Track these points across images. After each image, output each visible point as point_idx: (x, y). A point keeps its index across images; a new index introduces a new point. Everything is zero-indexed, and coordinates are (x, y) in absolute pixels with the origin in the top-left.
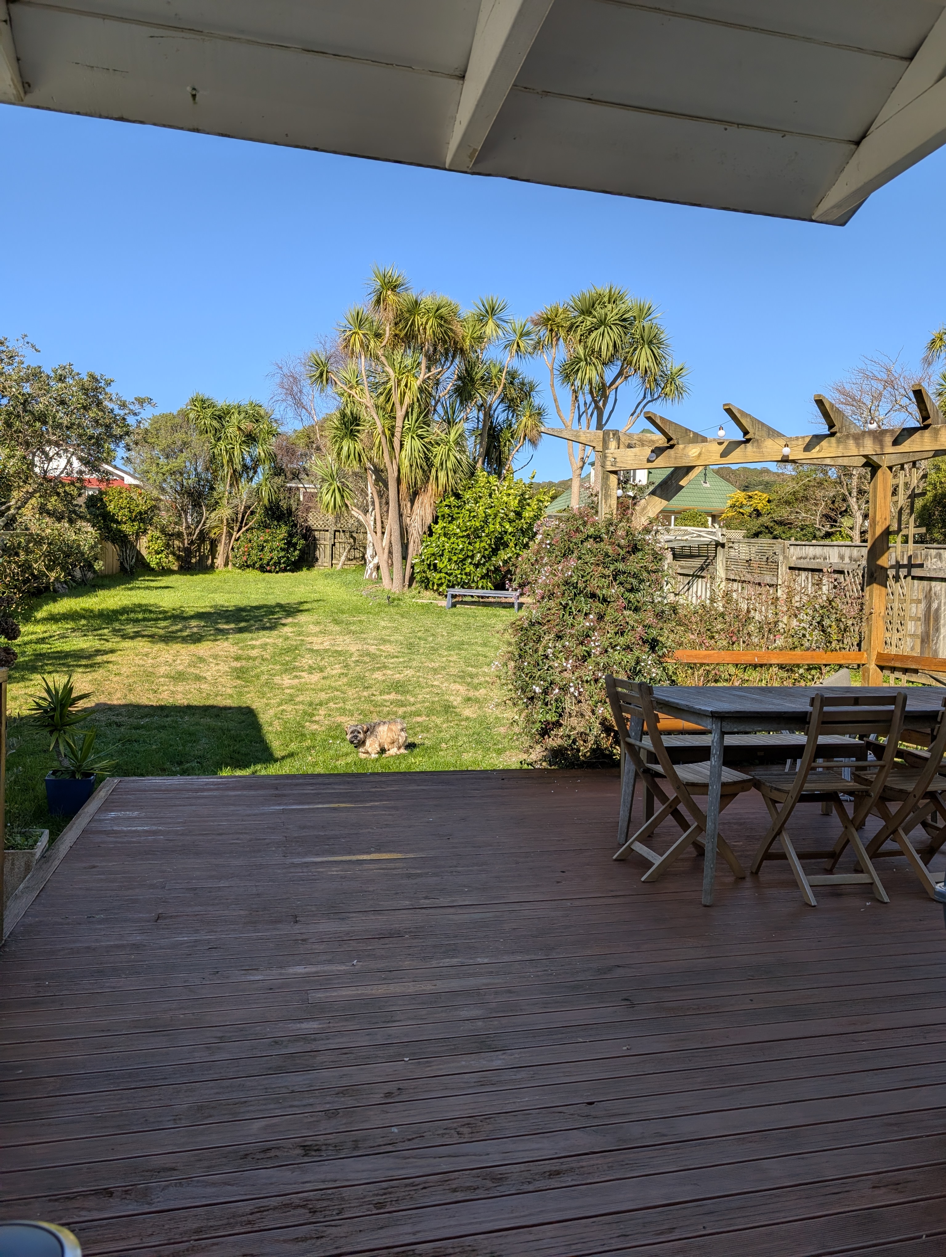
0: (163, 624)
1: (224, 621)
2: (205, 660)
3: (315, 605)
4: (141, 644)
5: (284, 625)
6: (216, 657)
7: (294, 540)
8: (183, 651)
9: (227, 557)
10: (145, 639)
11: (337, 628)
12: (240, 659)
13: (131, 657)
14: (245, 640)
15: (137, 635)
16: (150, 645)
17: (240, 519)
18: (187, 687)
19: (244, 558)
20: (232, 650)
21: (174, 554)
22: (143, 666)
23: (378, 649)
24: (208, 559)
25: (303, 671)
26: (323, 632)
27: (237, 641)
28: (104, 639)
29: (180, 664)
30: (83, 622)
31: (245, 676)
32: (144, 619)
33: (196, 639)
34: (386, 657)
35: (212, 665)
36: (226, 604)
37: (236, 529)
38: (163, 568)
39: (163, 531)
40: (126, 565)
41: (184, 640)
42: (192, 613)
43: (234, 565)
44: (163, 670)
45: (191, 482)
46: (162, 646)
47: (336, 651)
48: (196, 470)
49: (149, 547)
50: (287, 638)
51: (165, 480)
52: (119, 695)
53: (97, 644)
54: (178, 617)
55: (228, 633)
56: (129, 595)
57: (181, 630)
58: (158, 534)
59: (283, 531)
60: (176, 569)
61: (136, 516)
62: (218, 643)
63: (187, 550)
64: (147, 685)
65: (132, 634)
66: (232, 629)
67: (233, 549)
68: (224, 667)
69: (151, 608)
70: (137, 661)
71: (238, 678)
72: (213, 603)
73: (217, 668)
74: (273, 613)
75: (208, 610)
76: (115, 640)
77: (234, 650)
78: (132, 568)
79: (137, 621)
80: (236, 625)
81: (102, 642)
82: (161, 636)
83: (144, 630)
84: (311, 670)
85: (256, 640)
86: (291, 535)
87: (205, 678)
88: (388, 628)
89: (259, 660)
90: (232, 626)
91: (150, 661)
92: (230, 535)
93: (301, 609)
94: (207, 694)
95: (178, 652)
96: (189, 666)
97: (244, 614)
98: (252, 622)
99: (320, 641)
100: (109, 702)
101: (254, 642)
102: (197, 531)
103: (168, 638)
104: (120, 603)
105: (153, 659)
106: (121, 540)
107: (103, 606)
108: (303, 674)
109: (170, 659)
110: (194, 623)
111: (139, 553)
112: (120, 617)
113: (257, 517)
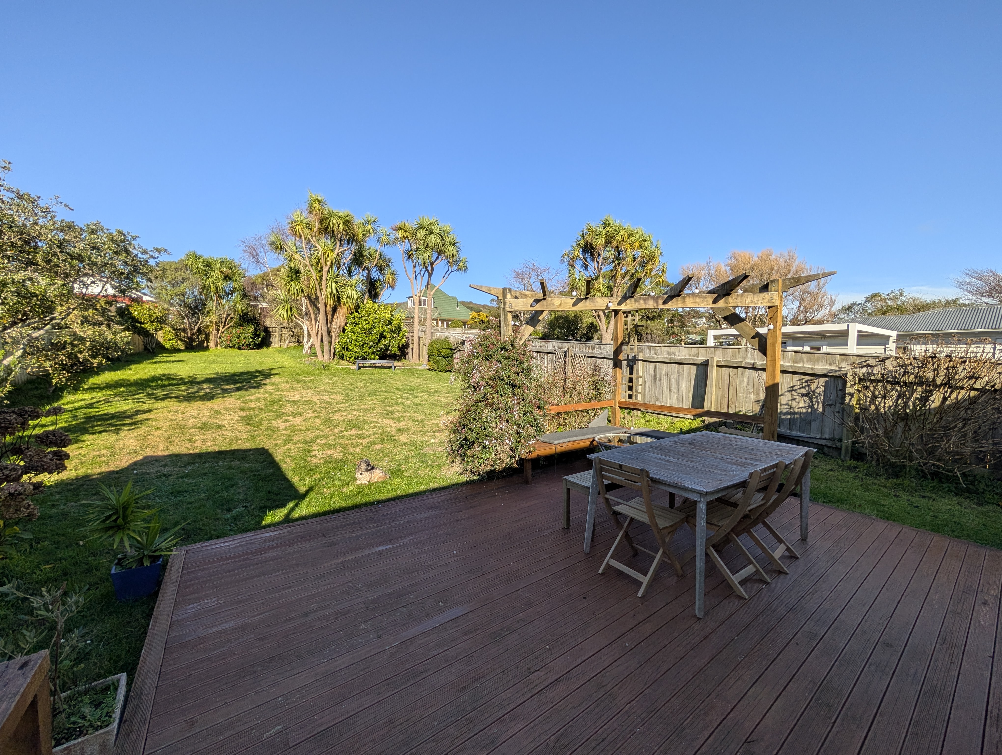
0: (183, 388)
1: (225, 383)
2: (220, 412)
3: (280, 371)
4: (171, 403)
5: (265, 384)
6: (227, 409)
7: (258, 333)
8: (203, 407)
9: (217, 342)
10: (173, 400)
11: (299, 385)
12: (244, 410)
13: (165, 414)
14: (244, 396)
15: (166, 397)
16: (178, 404)
17: (224, 321)
18: (214, 435)
19: (228, 343)
20: (237, 404)
21: (181, 340)
22: (176, 420)
23: (330, 398)
24: (204, 343)
25: (289, 416)
26: (292, 388)
27: (238, 397)
28: (141, 402)
29: (203, 416)
30: (123, 389)
31: (251, 422)
32: (170, 385)
33: (210, 397)
34: (337, 404)
35: (226, 415)
36: (224, 371)
37: (221, 326)
38: (174, 348)
39: (173, 327)
40: (149, 348)
41: (202, 398)
42: (203, 379)
43: (222, 346)
44: (191, 422)
45: (190, 300)
46: (185, 404)
47: (305, 401)
48: (193, 293)
49: (164, 337)
50: (271, 394)
51: (173, 299)
52: (161, 447)
53: (137, 406)
54: (193, 382)
55: (231, 392)
56: (155, 368)
57: (197, 392)
58: (170, 329)
59: (251, 328)
60: (183, 348)
61: (154, 320)
62: (226, 399)
63: (191, 339)
64: (182, 437)
65: (162, 397)
66: (232, 389)
67: (220, 337)
68: (235, 417)
69: (172, 377)
70: (170, 416)
71: (248, 424)
72: (215, 371)
73: (230, 417)
74: (256, 377)
75: (213, 376)
76: (151, 402)
77: (238, 403)
78: (153, 349)
79: (164, 386)
80: (234, 385)
81: (140, 404)
82: (184, 397)
83: (171, 393)
84: (294, 415)
85: (251, 395)
86: (256, 330)
87: (224, 426)
88: (330, 384)
89: (257, 410)
90: (232, 386)
91: (180, 416)
92: (218, 330)
93: (272, 373)
94: (230, 440)
95: (199, 407)
96: (210, 417)
97: (237, 378)
98: (245, 383)
99: (292, 395)
100: (155, 454)
101: (250, 397)
102: (196, 328)
103: (189, 398)
104: (149, 374)
105: (182, 414)
106: (145, 333)
107: (137, 377)
108: (289, 418)
109: (195, 413)
110: (205, 386)
111: (157, 340)
112: (151, 384)
113: (234, 320)
